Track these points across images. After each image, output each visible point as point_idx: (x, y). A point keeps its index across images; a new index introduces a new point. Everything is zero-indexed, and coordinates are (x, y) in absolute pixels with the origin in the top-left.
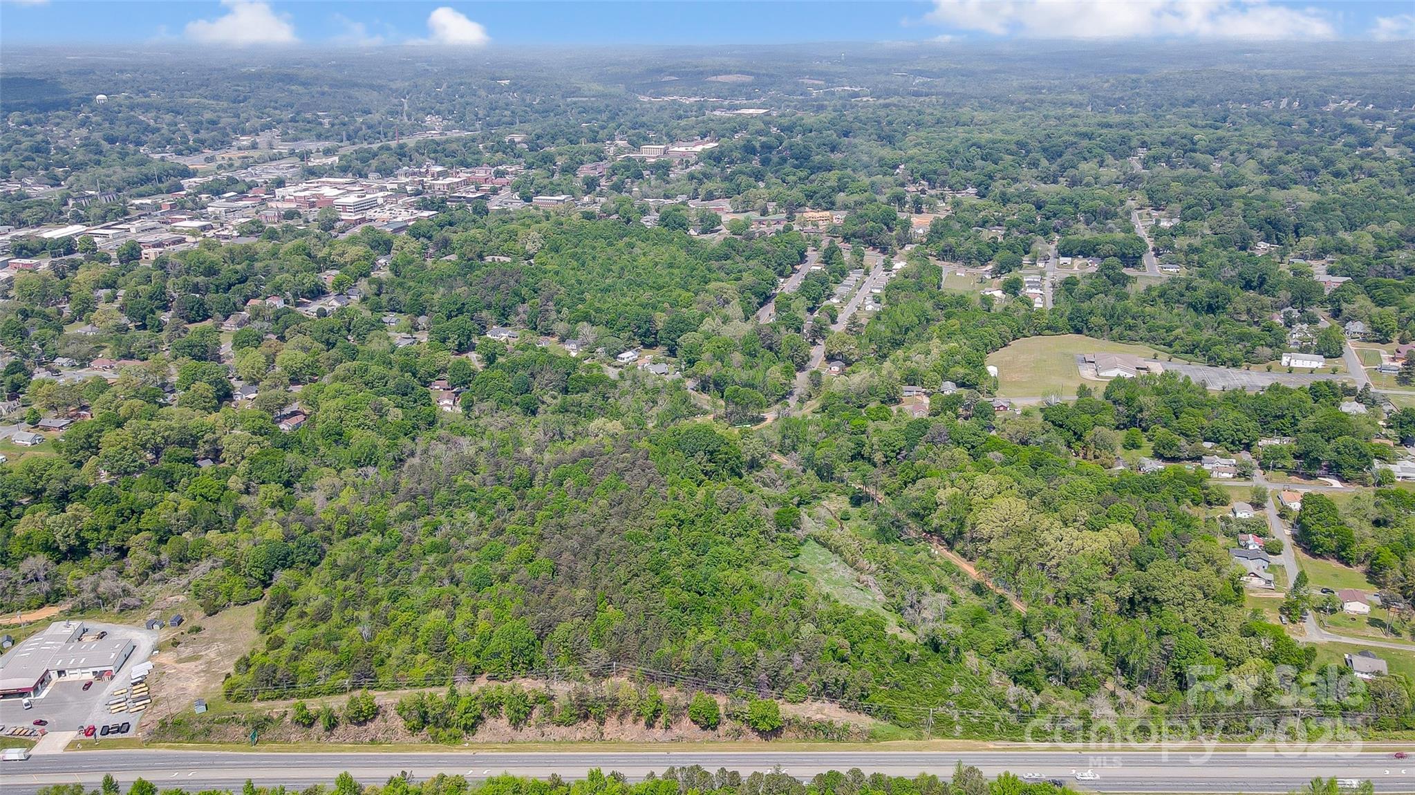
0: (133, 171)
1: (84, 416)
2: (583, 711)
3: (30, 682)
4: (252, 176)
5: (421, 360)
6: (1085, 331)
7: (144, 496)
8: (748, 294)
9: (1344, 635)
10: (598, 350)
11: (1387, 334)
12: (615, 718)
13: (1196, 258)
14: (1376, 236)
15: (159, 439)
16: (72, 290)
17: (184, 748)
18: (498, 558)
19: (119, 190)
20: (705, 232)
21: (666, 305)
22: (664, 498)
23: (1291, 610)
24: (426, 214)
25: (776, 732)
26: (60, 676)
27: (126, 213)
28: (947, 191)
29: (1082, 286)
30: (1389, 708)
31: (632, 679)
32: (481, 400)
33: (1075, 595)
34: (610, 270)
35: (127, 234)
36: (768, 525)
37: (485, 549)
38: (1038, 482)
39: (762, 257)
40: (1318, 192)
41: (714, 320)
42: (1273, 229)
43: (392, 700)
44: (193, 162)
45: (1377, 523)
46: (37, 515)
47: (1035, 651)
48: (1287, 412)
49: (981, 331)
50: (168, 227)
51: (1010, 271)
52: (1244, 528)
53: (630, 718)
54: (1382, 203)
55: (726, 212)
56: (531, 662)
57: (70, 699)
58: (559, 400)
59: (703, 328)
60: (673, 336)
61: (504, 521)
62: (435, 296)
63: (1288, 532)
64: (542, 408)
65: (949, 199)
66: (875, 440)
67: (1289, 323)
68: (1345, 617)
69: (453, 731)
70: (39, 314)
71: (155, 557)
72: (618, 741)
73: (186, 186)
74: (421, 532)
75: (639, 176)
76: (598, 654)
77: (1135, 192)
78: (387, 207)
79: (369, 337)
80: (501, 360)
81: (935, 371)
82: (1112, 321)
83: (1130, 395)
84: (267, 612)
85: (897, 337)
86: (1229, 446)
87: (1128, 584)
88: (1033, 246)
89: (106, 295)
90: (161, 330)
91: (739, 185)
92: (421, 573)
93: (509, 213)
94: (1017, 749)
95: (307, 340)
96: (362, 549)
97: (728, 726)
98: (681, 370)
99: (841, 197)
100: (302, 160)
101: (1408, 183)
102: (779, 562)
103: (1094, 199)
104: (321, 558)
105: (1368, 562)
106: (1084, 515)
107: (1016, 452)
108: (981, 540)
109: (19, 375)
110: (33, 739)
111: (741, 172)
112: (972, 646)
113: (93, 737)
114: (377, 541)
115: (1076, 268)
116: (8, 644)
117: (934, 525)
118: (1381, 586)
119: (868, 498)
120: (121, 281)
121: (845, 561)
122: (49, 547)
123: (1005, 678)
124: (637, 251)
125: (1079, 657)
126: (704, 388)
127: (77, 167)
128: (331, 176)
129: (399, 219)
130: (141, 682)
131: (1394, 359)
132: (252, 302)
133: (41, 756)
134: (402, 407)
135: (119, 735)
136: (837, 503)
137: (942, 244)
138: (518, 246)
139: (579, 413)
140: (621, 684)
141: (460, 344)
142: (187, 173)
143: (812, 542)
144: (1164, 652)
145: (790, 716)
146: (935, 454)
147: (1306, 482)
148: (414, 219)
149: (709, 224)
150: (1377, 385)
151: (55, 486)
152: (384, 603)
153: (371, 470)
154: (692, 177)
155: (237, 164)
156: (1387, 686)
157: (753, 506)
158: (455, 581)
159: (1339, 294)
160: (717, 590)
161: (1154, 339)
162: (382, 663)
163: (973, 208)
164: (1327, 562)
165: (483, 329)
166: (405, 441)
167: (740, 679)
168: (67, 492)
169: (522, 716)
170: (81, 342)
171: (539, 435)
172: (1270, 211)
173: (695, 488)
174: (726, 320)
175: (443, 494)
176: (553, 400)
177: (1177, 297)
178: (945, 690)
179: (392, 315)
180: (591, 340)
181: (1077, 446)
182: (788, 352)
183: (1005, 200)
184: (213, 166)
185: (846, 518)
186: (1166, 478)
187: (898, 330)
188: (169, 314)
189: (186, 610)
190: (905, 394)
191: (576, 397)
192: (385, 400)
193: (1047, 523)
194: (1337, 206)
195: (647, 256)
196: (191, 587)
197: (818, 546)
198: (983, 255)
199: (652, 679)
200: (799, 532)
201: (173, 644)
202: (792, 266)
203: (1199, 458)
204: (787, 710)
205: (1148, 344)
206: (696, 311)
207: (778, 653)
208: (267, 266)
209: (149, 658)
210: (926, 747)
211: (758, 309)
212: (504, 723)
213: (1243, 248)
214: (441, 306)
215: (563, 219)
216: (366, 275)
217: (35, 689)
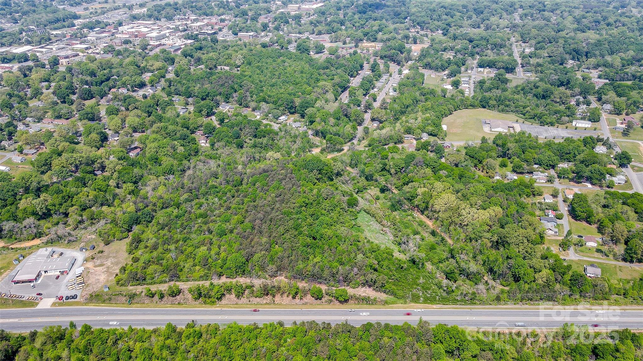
0: (51, 16)
1: (43, 148)
2: (266, 291)
3: (33, 277)
4: (107, 19)
5: (191, 121)
6: (487, 107)
7: (73, 190)
8: (337, 87)
9: (585, 256)
10: (270, 115)
11: (620, 111)
12: (279, 295)
13: (540, 69)
14: (622, 59)
15: (77, 162)
16: (30, 83)
17: (100, 306)
18: (228, 221)
19: (45, 26)
20: (317, 53)
21: (300, 93)
22: (300, 192)
23: (564, 245)
24: (189, 41)
25: (346, 301)
26: (45, 273)
27: (50, 39)
28: (429, 33)
29: (487, 85)
30: (599, 291)
31: (286, 277)
32: (218, 141)
33: (474, 238)
34: (274, 75)
35: (52, 50)
36: (344, 205)
37: (223, 216)
38: (460, 186)
39: (343, 68)
40: (599, 34)
41: (321, 101)
42: (576, 54)
43: (186, 287)
44: (78, 10)
45: (604, 206)
46: (28, 199)
47: (455, 264)
48: (572, 151)
49: (441, 108)
50: (70, 47)
51: (455, 75)
52: (548, 207)
53: (286, 295)
54: (627, 41)
55: (327, 42)
56: (244, 271)
57: (51, 283)
58: (252, 142)
59: (317, 105)
60: (303, 109)
61: (230, 202)
62: (196, 88)
63: (566, 209)
64: (245, 145)
65: (429, 36)
66: (391, 163)
67: (578, 104)
68: (586, 248)
69: (212, 299)
70: (17, 96)
71: (80, 217)
72: (281, 304)
73: (76, 24)
74: (195, 207)
75: (287, 22)
76: (272, 267)
77: (515, 33)
78: (171, 38)
79: (167, 109)
80: (226, 121)
81: (419, 128)
82: (499, 103)
83: (504, 142)
84: (131, 245)
85: (403, 110)
86: (545, 167)
87: (496, 235)
88: (467, 62)
89: (46, 86)
90: (72, 104)
91: (333, 28)
92: (196, 228)
93: (228, 42)
94: (445, 308)
95: (139, 112)
96: (170, 215)
97: (326, 298)
98: (306, 125)
99: (380, 35)
100: (130, 10)
101: (641, 29)
102: (349, 222)
103: (496, 38)
104: (152, 219)
105: (599, 223)
106: (480, 202)
107: (452, 170)
108: (435, 212)
109: (11, 128)
110: (37, 301)
111: (334, 21)
112: (429, 260)
113: (62, 301)
114: (176, 212)
115: (485, 74)
116: (22, 258)
117: (415, 204)
118: (603, 234)
119: (388, 190)
120: (52, 78)
121: (377, 221)
122: (34, 214)
123: (442, 274)
124: (286, 64)
125: (473, 267)
126: (317, 134)
127: (25, 13)
128: (144, 20)
129: (177, 44)
130: (80, 276)
131: (622, 123)
132: (113, 90)
133: (41, 309)
134: (184, 146)
135: (73, 300)
136: (374, 191)
137: (425, 61)
138: (232, 62)
139: (261, 147)
140: (282, 280)
141: (208, 113)
142: (76, 17)
143: (363, 212)
144: (508, 266)
145: (352, 294)
146: (417, 171)
147: (576, 185)
148: (184, 45)
149: (320, 49)
150: (613, 137)
151: (34, 185)
152: (181, 242)
153: (171, 177)
154: (311, 23)
155: (99, 11)
156: (599, 282)
157: (338, 197)
158: (210, 232)
159: (601, 90)
160: (322, 238)
161: (517, 111)
162: (181, 270)
163: (440, 42)
164: (582, 223)
165: (218, 105)
166: (185, 162)
167: (332, 279)
168: (40, 188)
169: (241, 294)
170: (37, 110)
171: (244, 159)
172: (576, 46)
173: (312, 186)
174: (327, 101)
175: (203, 189)
176: (249, 141)
177: (529, 90)
178: (417, 282)
179: (176, 96)
180: (266, 110)
181: (480, 166)
182: (354, 118)
183: (455, 38)
184: (88, 12)
185: (378, 198)
186: (516, 185)
187: (403, 106)
188: (76, 96)
189: (96, 243)
190: (406, 139)
191: (260, 140)
192: (176, 142)
193: (463, 206)
194: (606, 42)
195: (292, 66)
196: (97, 231)
197: (366, 214)
198: (444, 67)
199: (295, 278)
200: (357, 208)
201: (92, 259)
202: (357, 72)
203: (532, 173)
204: (351, 291)
205: (514, 114)
206: (313, 96)
207: (348, 267)
208: (118, 71)
209: (82, 265)
210: (408, 307)
211: (341, 94)
212: (233, 296)
213: (561, 64)
214: (199, 93)
215: (253, 48)
216: (164, 77)
217: (36, 279)
